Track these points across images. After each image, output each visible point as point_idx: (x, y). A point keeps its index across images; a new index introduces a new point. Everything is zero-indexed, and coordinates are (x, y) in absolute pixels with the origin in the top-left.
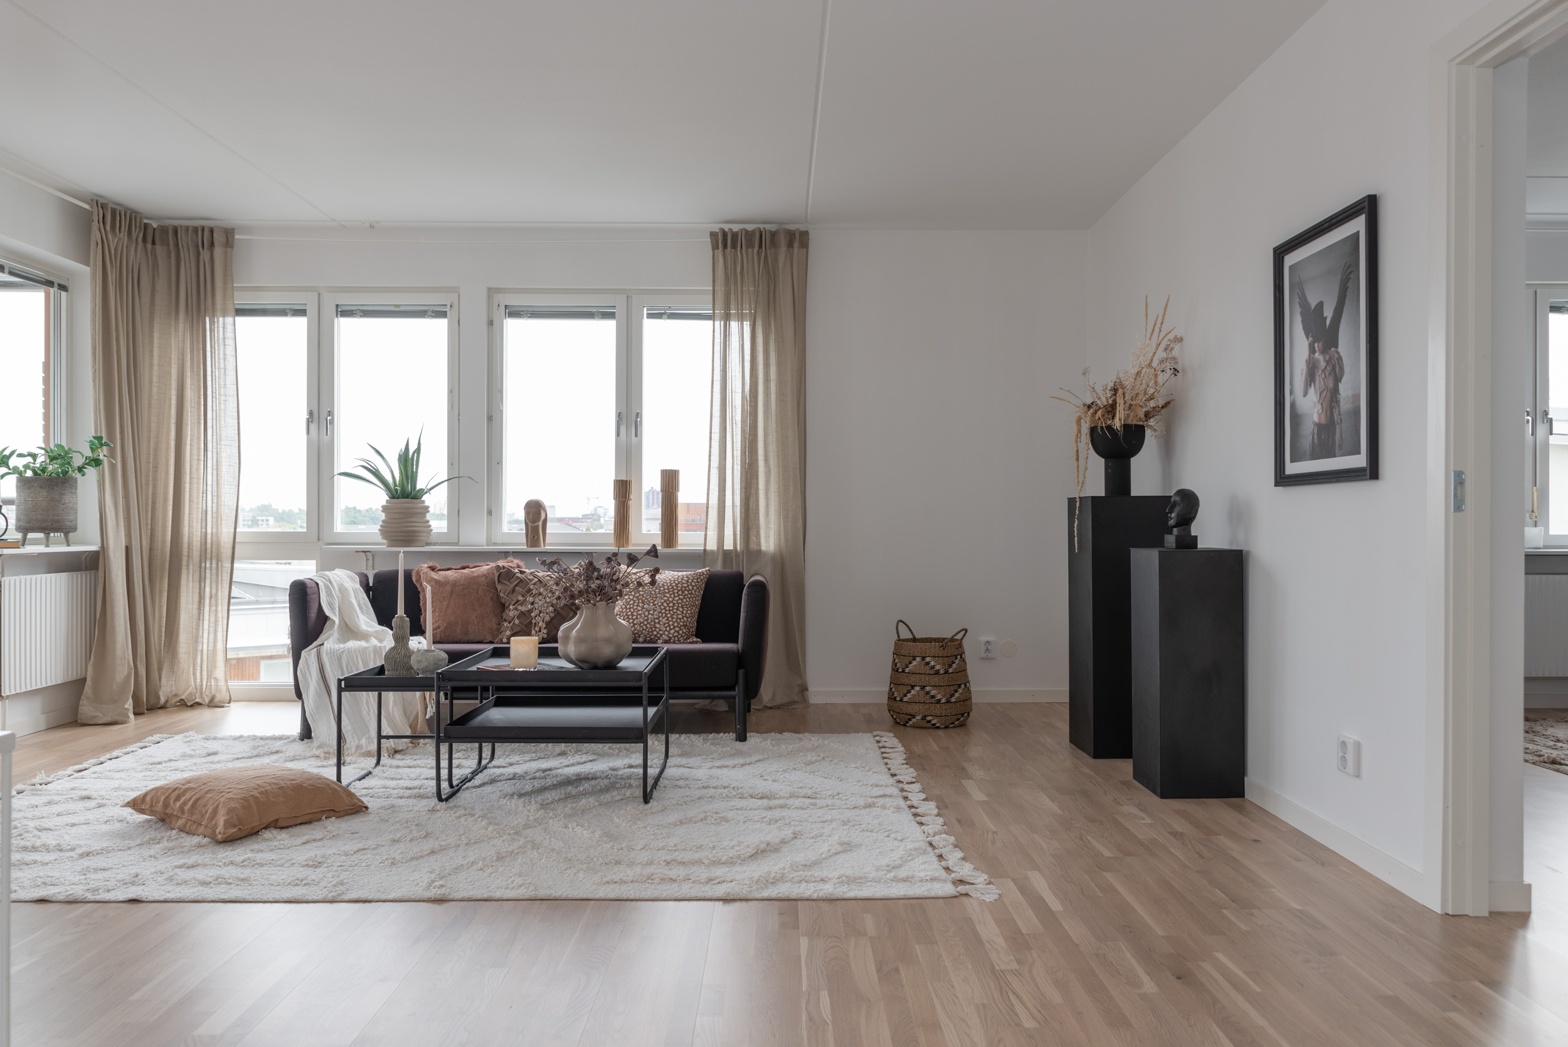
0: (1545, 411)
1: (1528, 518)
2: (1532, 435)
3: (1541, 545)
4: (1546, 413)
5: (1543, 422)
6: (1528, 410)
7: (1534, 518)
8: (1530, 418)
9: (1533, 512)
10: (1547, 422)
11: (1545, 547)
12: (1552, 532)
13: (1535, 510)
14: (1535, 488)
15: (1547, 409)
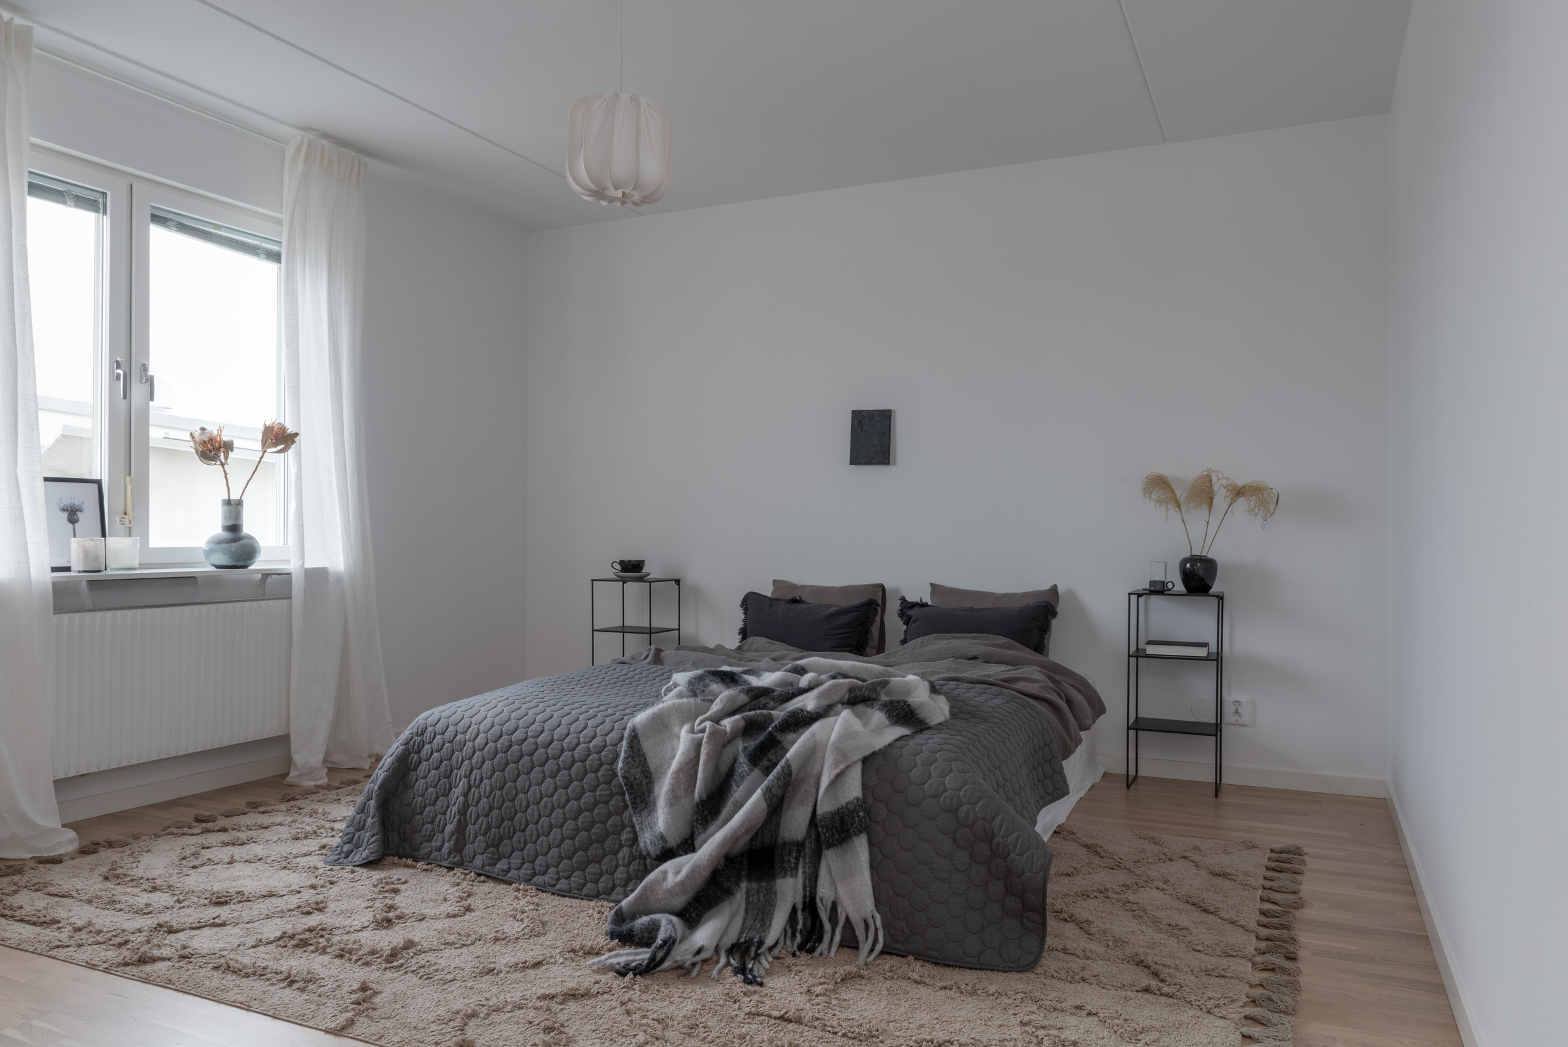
0: (144, 364)
1: (118, 522)
2: (125, 397)
3: (136, 564)
4: (145, 368)
5: (141, 382)
6: (118, 359)
7: (127, 523)
8: (121, 372)
9: (125, 514)
10: (146, 382)
11: (142, 566)
12: (154, 543)
13: (129, 511)
14: (128, 478)
15: (146, 363)
